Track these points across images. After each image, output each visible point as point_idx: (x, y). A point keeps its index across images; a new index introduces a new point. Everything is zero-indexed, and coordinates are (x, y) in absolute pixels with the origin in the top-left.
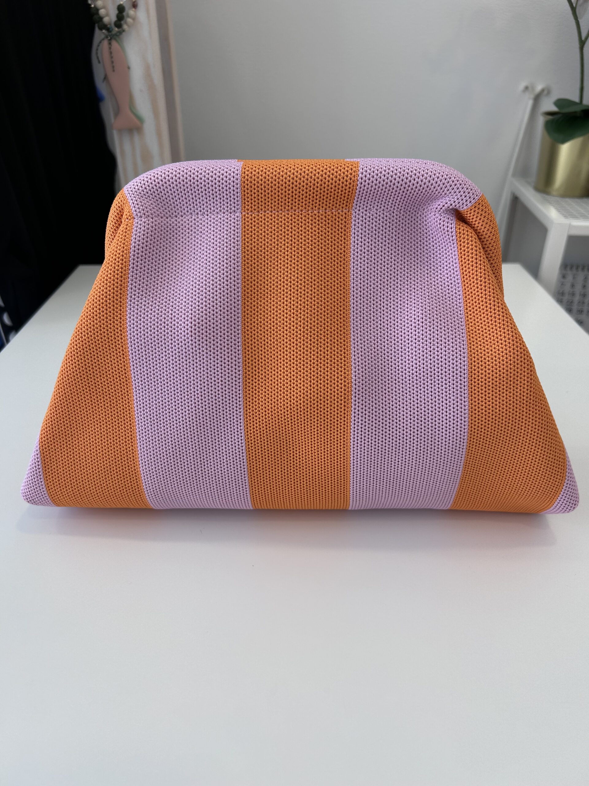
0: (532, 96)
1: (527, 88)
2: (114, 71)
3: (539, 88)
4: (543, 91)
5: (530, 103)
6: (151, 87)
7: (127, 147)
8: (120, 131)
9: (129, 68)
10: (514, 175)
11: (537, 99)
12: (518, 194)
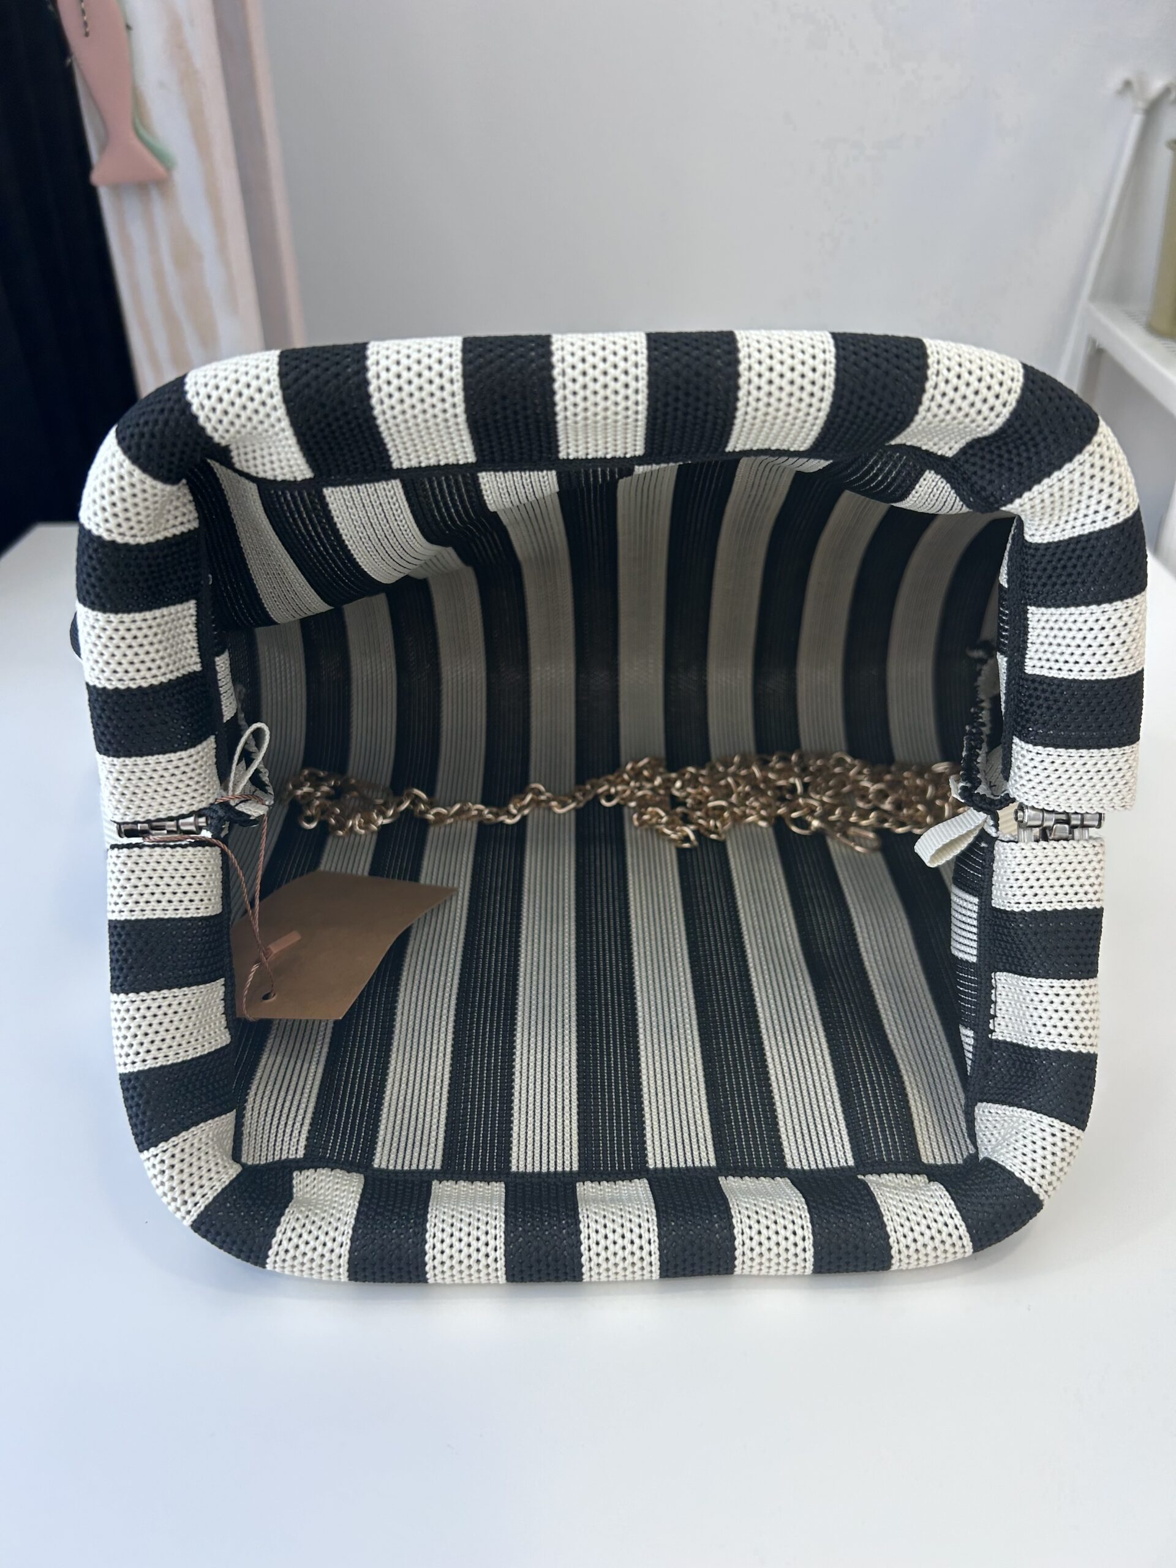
0: (1141, 105)
1: (1128, 84)
2: (87, 34)
3: (1157, 85)
4: (1167, 91)
5: (1137, 119)
6: (187, 76)
7: (137, 232)
8: (117, 188)
9: (128, 27)
10: (1094, 297)
11: (1153, 110)
12: (1104, 342)
